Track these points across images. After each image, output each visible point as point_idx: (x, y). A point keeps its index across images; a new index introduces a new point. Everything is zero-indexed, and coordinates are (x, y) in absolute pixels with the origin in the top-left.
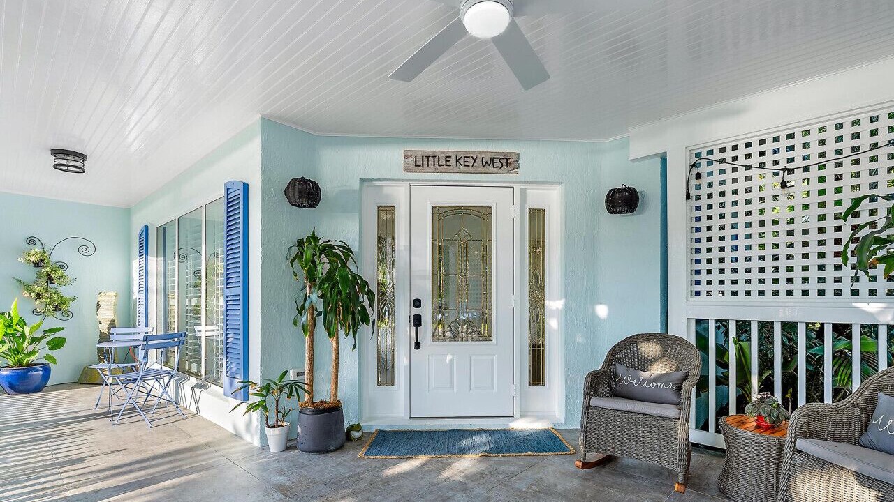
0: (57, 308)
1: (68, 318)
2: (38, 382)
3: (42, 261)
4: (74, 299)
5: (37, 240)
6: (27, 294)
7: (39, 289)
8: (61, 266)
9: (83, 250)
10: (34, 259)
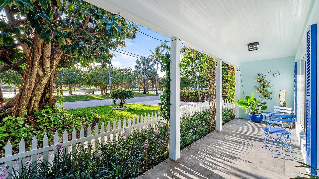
0: (266, 96)
1: (270, 99)
2: (258, 120)
3: (261, 80)
4: (272, 93)
5: (261, 74)
6: (257, 91)
7: (260, 89)
8: (268, 82)
9: (275, 75)
10: (259, 80)
